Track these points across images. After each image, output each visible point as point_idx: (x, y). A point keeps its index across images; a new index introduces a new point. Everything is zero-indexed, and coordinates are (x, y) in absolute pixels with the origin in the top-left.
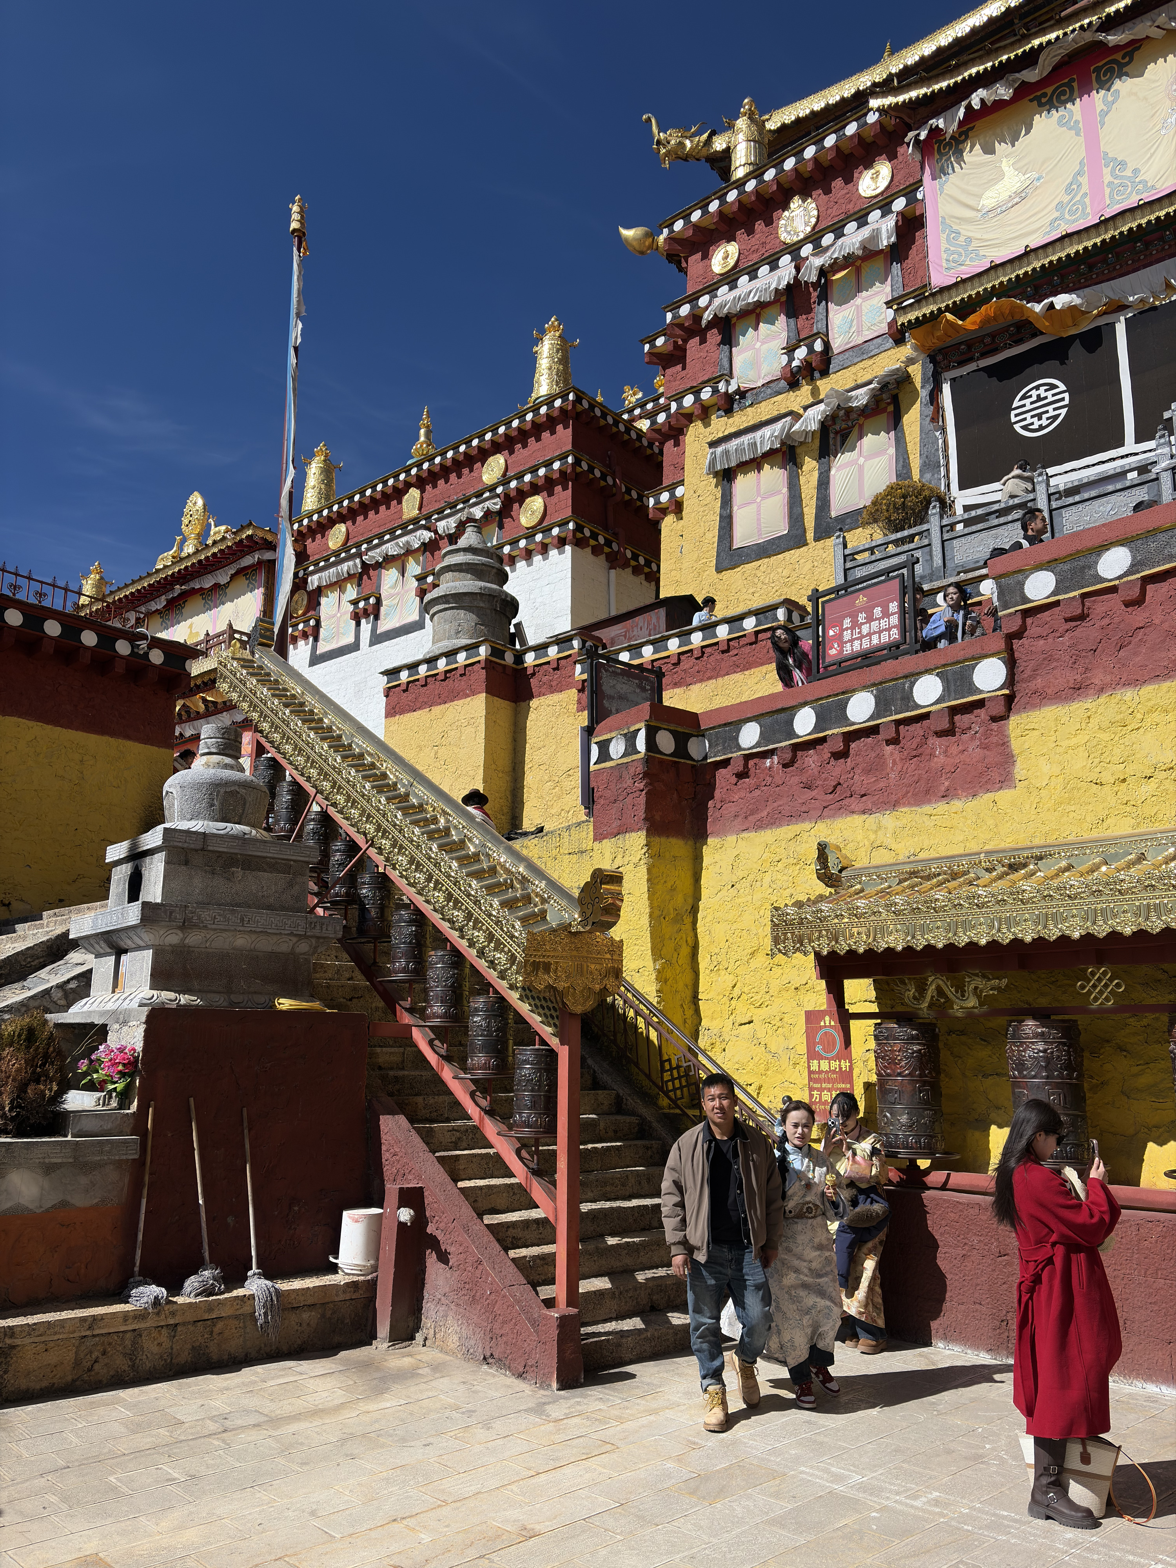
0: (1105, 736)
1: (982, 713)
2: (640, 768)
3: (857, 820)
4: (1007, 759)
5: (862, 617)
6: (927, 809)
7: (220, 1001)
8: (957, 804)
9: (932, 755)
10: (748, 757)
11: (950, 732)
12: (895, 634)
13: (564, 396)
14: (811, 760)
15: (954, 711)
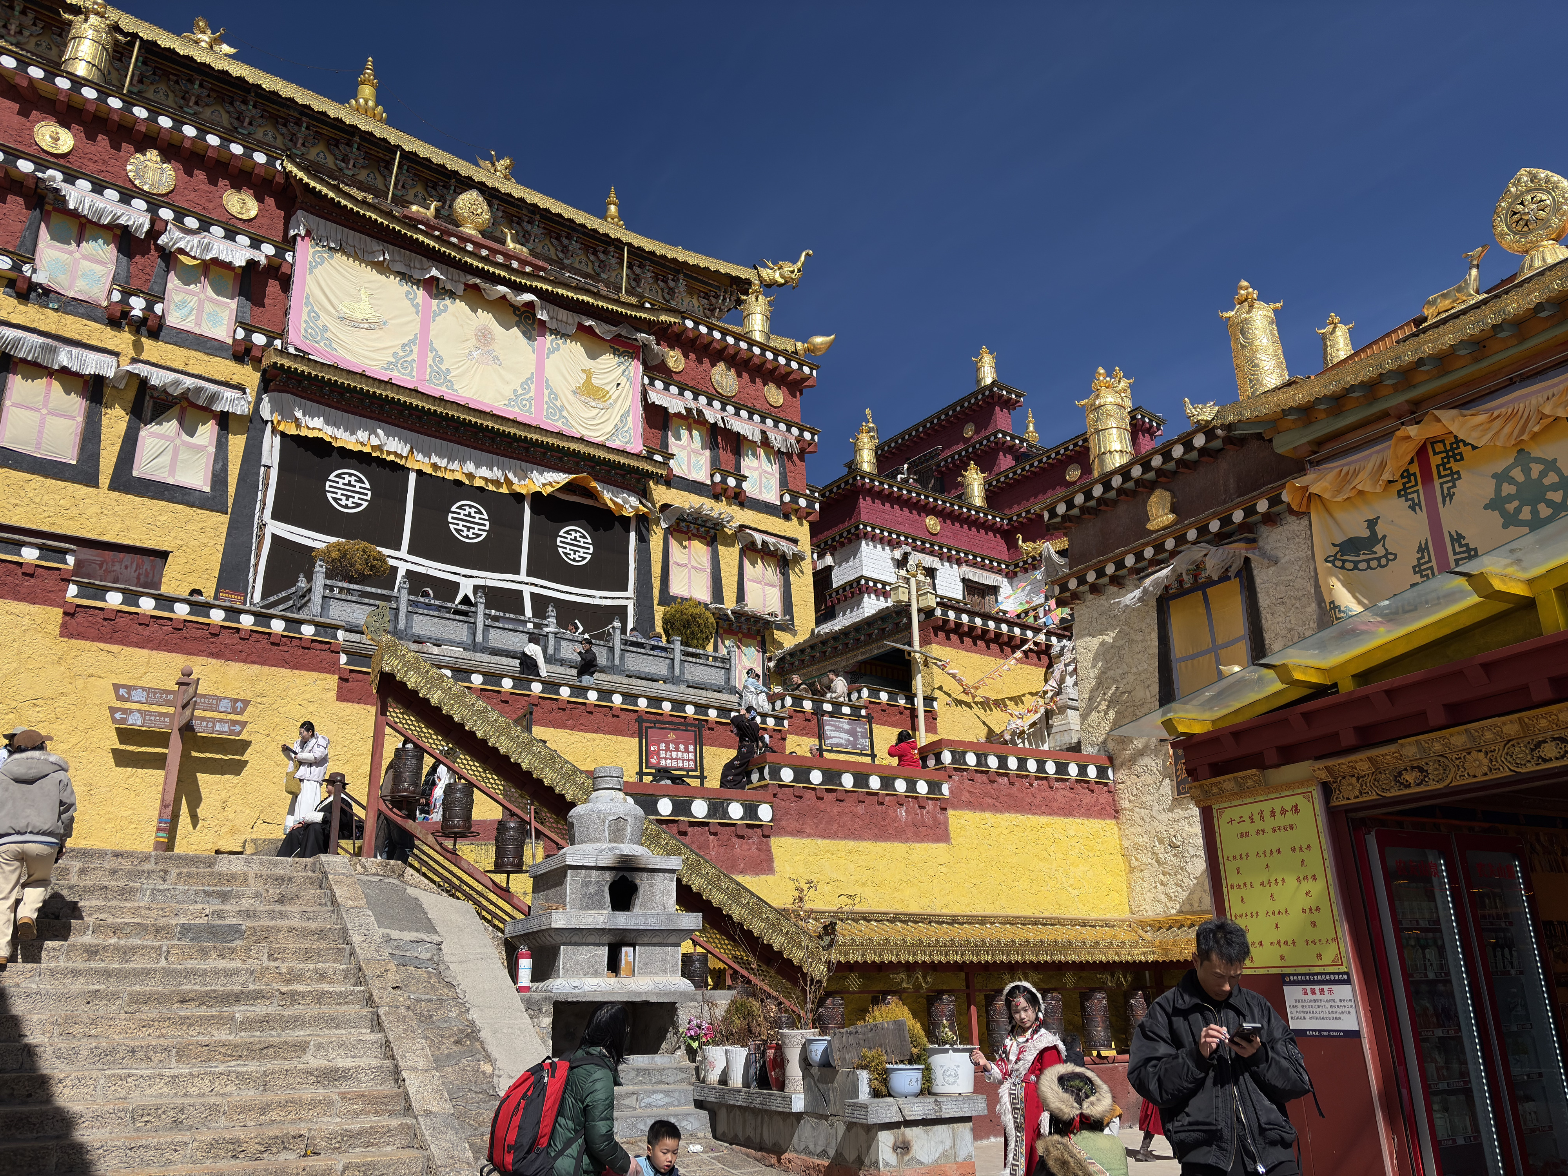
0: (810, 858)
1: (759, 830)
4: (770, 859)
5: (672, 746)
8: (748, 878)
9: (733, 847)
11: (744, 837)
15: (747, 826)
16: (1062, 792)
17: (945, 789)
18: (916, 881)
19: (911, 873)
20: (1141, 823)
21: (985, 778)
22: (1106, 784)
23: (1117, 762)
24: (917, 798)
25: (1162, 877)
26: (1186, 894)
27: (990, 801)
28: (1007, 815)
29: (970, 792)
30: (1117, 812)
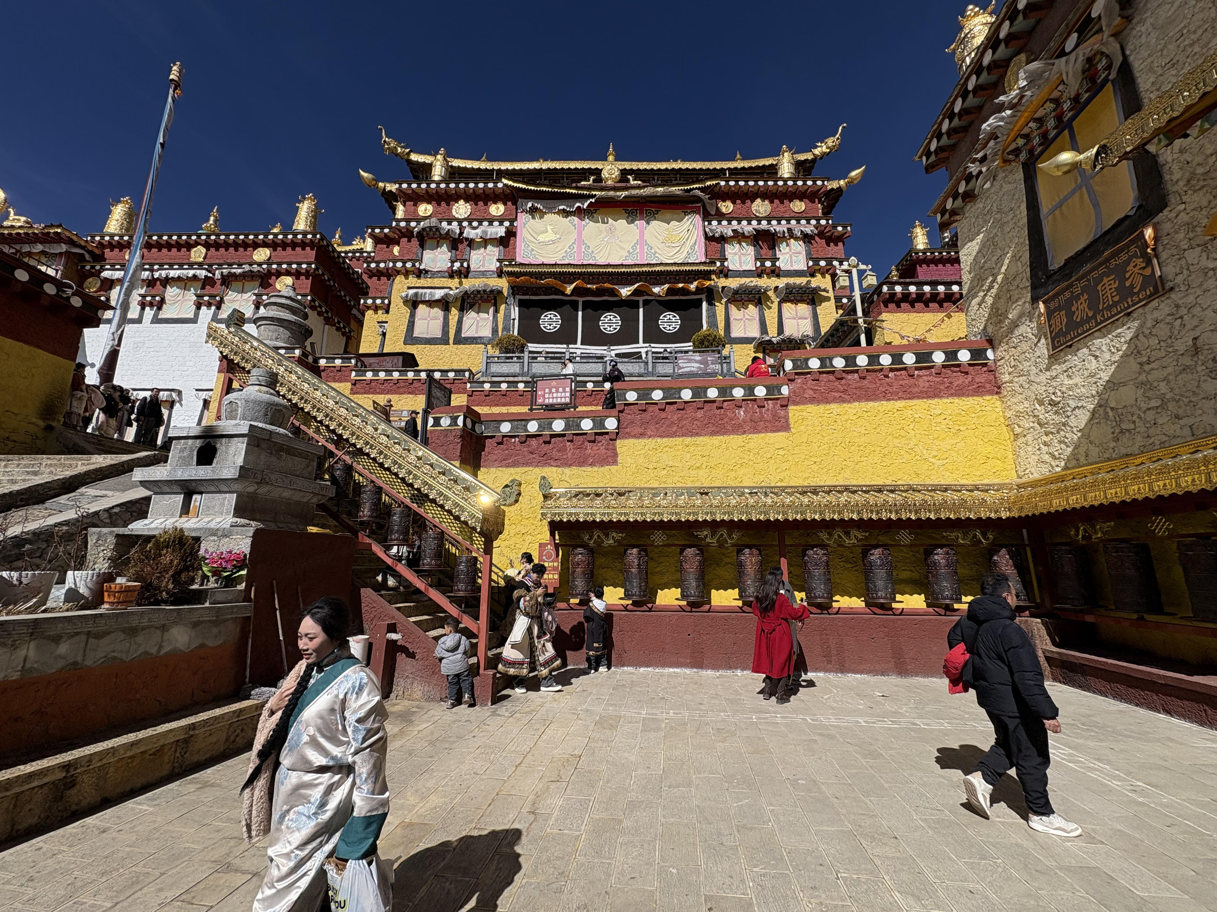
0: (651, 453)
1: (607, 436)
2: (459, 433)
3: (554, 469)
4: (616, 455)
5: (554, 390)
6: (583, 469)
7: (273, 526)
8: (595, 469)
9: (586, 449)
10: (504, 436)
11: (594, 442)
12: (568, 400)
13: (314, 235)
14: (534, 442)
15: (596, 434)
16: (925, 379)
17: (785, 390)
18: (751, 463)
19: (747, 457)
20: (1021, 390)
21: (831, 377)
22: (985, 365)
23: (996, 343)
24: (755, 400)
25: (1045, 438)
26: (1070, 450)
27: (837, 395)
28: (857, 404)
29: (813, 390)
30: (999, 387)
